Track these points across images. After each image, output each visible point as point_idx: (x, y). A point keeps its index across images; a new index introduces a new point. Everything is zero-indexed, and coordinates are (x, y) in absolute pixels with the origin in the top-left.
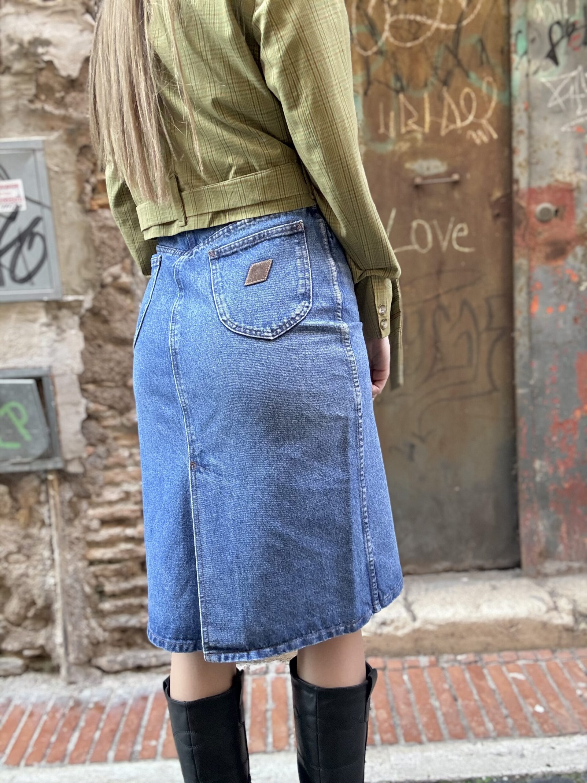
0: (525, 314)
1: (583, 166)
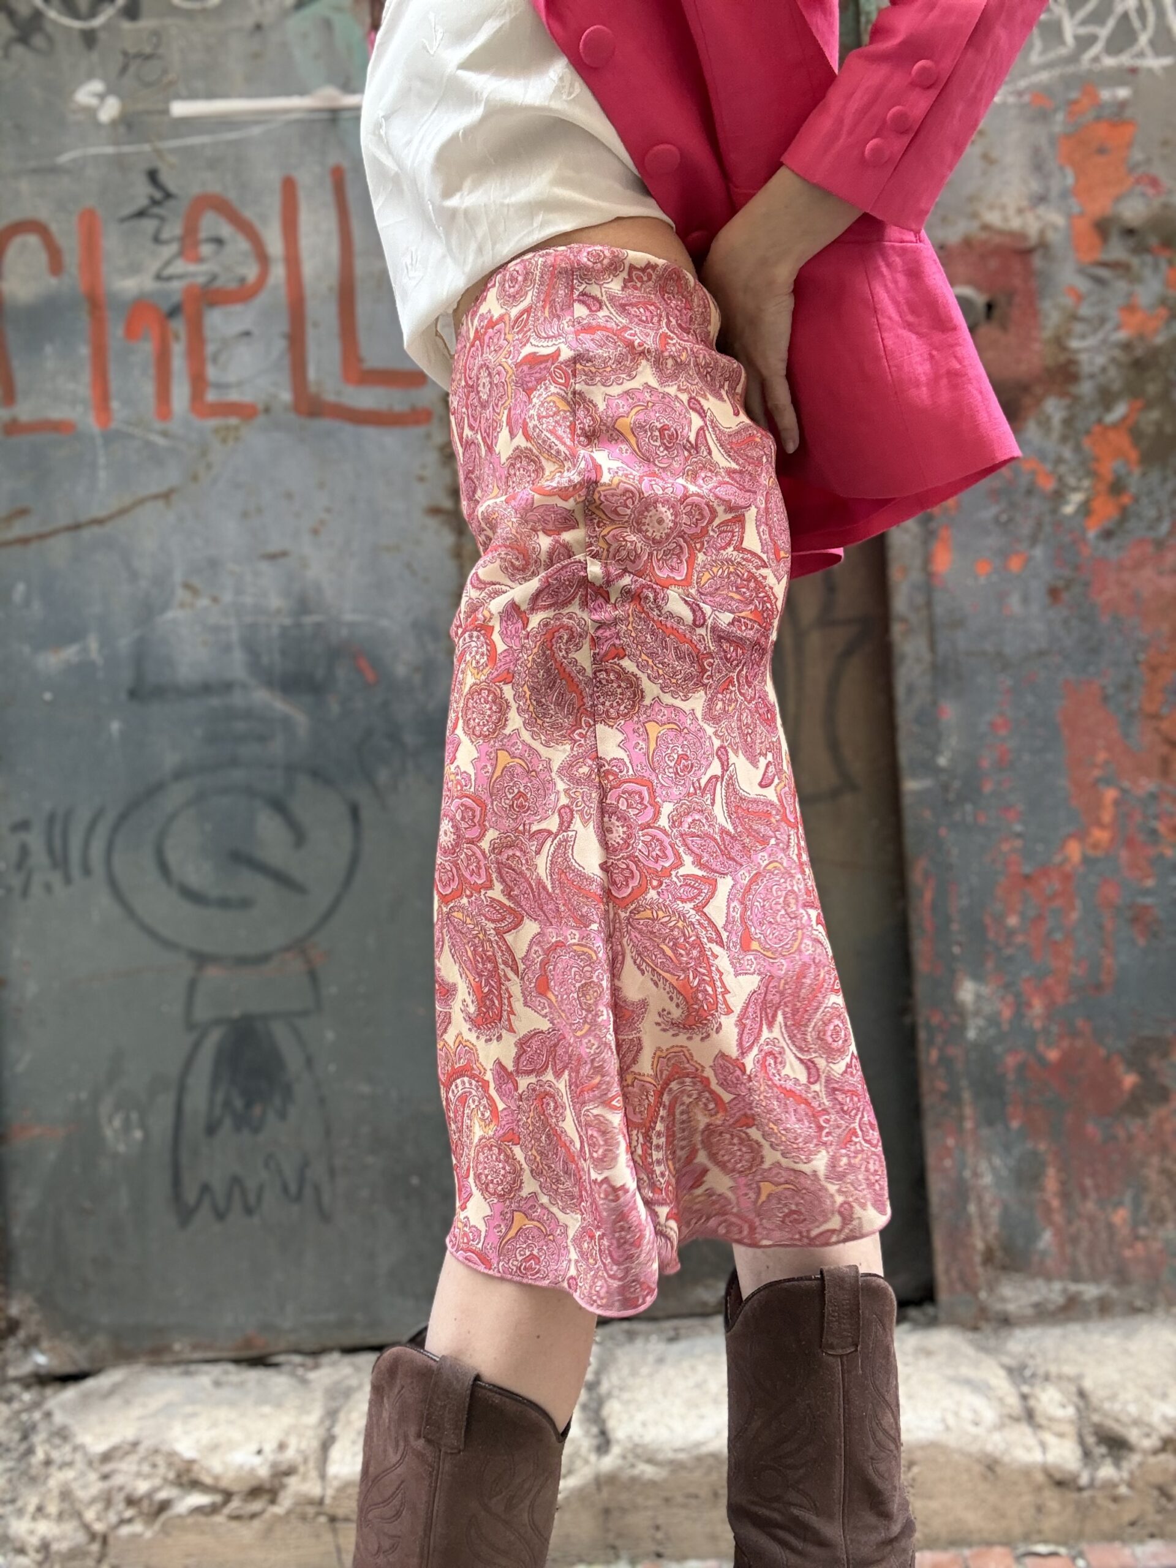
0: (916, 576)
1: (1054, 193)
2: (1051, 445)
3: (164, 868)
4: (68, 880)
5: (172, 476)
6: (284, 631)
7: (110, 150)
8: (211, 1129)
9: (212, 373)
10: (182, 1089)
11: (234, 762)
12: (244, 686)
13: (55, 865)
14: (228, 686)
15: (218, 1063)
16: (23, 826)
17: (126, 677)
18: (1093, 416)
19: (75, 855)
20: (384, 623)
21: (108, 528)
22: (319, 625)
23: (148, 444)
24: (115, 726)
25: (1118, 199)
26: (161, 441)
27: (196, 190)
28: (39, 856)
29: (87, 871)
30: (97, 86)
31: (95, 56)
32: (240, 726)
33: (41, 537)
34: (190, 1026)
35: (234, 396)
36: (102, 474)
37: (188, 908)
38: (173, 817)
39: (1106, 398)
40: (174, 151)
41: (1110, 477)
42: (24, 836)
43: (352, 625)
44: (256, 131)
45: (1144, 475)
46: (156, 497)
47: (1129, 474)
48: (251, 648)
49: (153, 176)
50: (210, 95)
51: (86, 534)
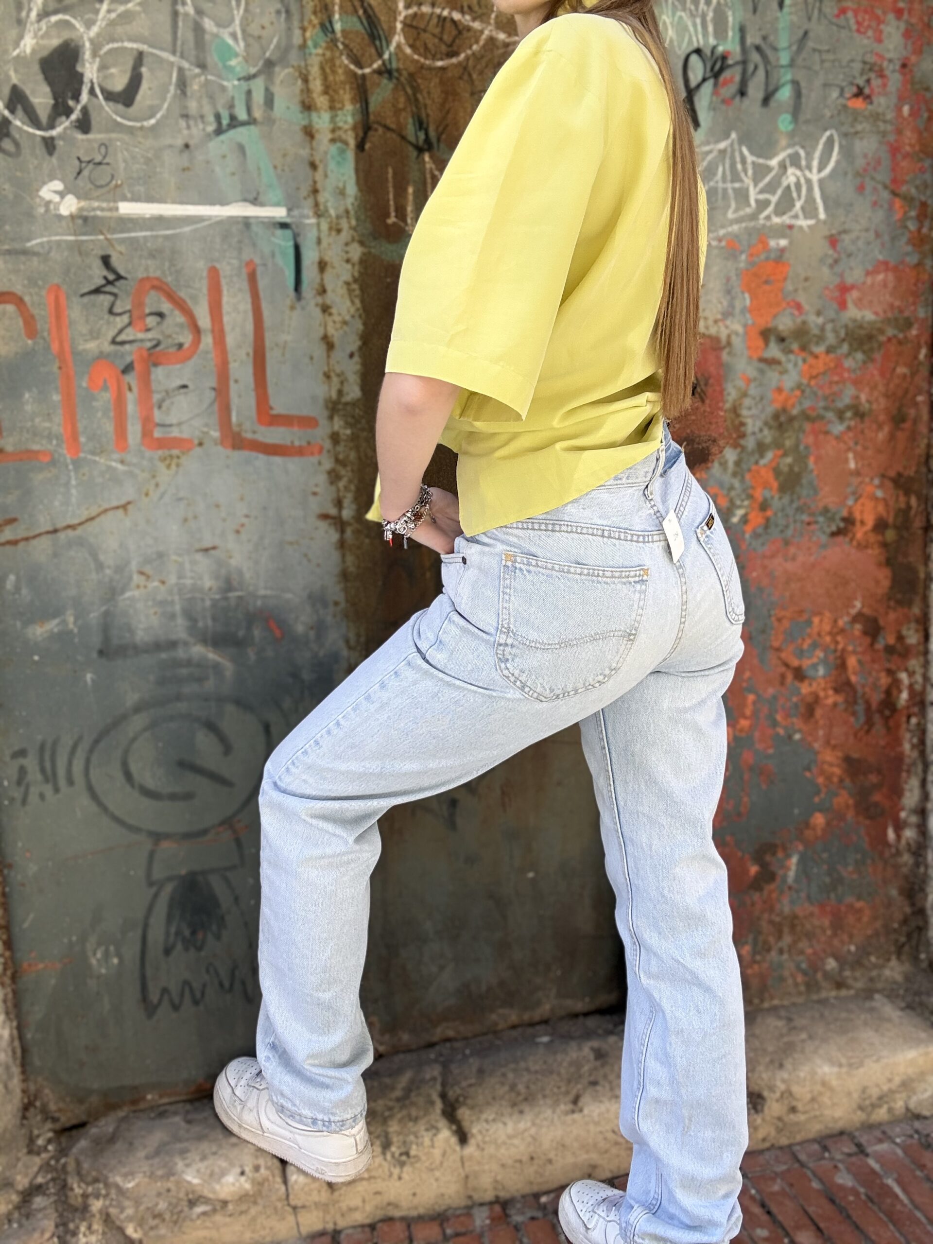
1: (737, 310)
2: (727, 478)
3: (128, 776)
4: (57, 790)
5: (129, 492)
6: (215, 604)
7: (71, 238)
8: (167, 952)
9: (158, 416)
10: (146, 927)
11: (178, 698)
12: (186, 644)
13: (47, 780)
14: (173, 645)
15: (171, 907)
16: (22, 753)
17: (96, 641)
18: (753, 460)
19: (61, 772)
20: (289, 596)
21: (79, 531)
22: (240, 598)
23: (109, 468)
24: (89, 677)
25: (775, 316)
26: (120, 466)
27: (141, 275)
28: (34, 774)
29: (71, 782)
30: (58, 185)
31: (54, 160)
32: (184, 671)
33: (27, 539)
34: (151, 884)
35: (175, 433)
36: (74, 491)
37: (146, 802)
38: (134, 740)
39: (761, 448)
40: (122, 241)
41: (760, 499)
42: (22, 761)
43: (265, 597)
44: (187, 229)
45: (780, 498)
46: (117, 508)
47: (772, 498)
48: (190, 615)
49: (106, 261)
50: (150, 199)
51: (62, 536)
